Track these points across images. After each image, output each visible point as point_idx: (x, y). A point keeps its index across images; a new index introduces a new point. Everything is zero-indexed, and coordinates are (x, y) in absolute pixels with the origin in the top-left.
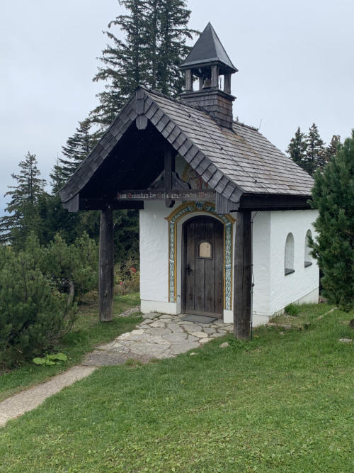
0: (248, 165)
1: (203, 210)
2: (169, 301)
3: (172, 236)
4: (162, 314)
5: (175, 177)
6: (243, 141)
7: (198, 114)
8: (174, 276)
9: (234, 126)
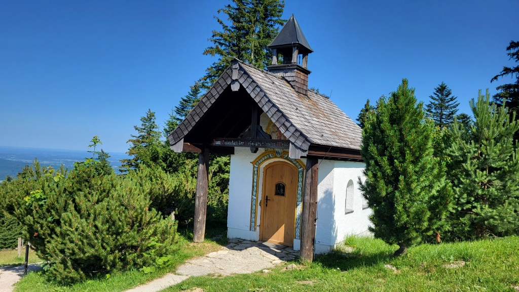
0: (317, 123)
1: (281, 157)
2: (250, 230)
3: (255, 176)
4: (244, 240)
5: (259, 129)
6: (315, 104)
7: (280, 82)
8: (255, 210)
9: (309, 93)
